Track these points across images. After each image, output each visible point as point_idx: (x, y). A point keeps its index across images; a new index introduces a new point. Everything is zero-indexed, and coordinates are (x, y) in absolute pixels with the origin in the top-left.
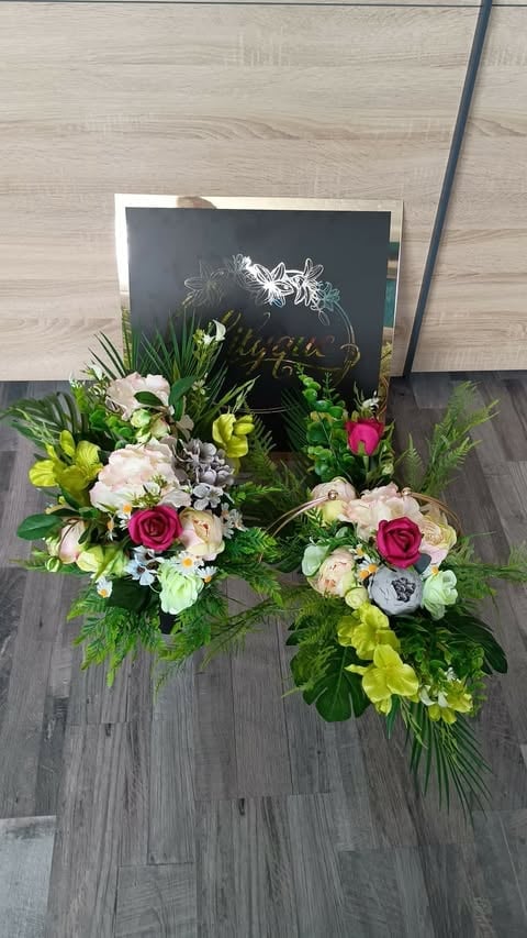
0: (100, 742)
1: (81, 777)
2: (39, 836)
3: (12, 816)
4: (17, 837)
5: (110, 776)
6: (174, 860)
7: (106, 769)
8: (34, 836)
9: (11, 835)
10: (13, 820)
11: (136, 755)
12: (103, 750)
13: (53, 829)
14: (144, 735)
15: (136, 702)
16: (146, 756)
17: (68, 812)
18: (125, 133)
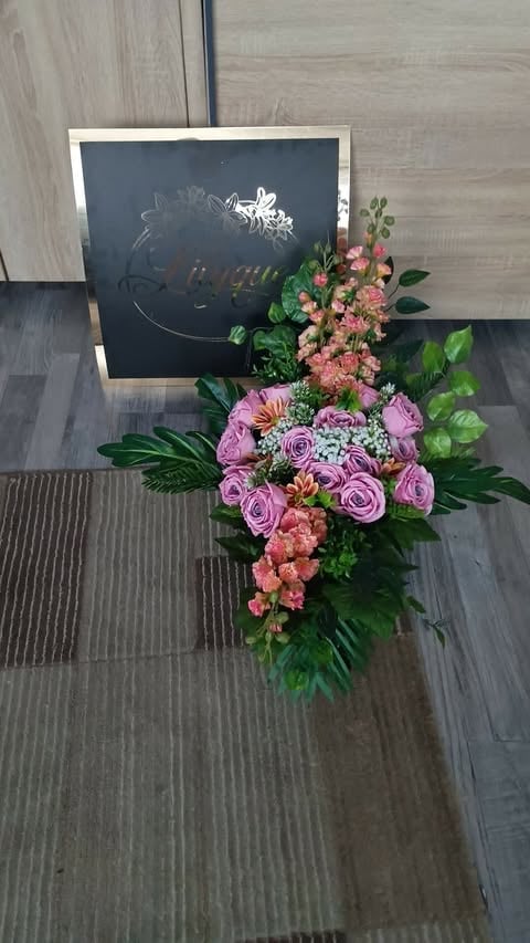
5: (439, 665)
6: (517, 738)
15: (446, 602)
18: (439, 66)
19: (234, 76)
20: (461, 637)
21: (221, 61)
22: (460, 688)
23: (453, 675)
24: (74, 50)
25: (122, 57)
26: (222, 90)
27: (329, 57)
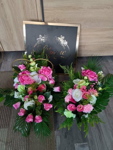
0: (91, 128)
1: (90, 135)
2: (85, 147)
3: (79, 143)
4: (81, 147)
5: (95, 134)
7: (94, 133)
8: (84, 147)
9: (80, 147)
10: (79, 144)
11: (99, 130)
12: (92, 129)
13: (87, 145)
14: (99, 126)
16: (101, 130)
17: (90, 142)
18: (89, 9)
19: (47, 11)
20: (99, 128)
21: (44, 8)
22: (100, 140)
23: (98, 137)
24: (14, 6)
25: (24, 8)
26: (45, 14)
27: (67, 7)
